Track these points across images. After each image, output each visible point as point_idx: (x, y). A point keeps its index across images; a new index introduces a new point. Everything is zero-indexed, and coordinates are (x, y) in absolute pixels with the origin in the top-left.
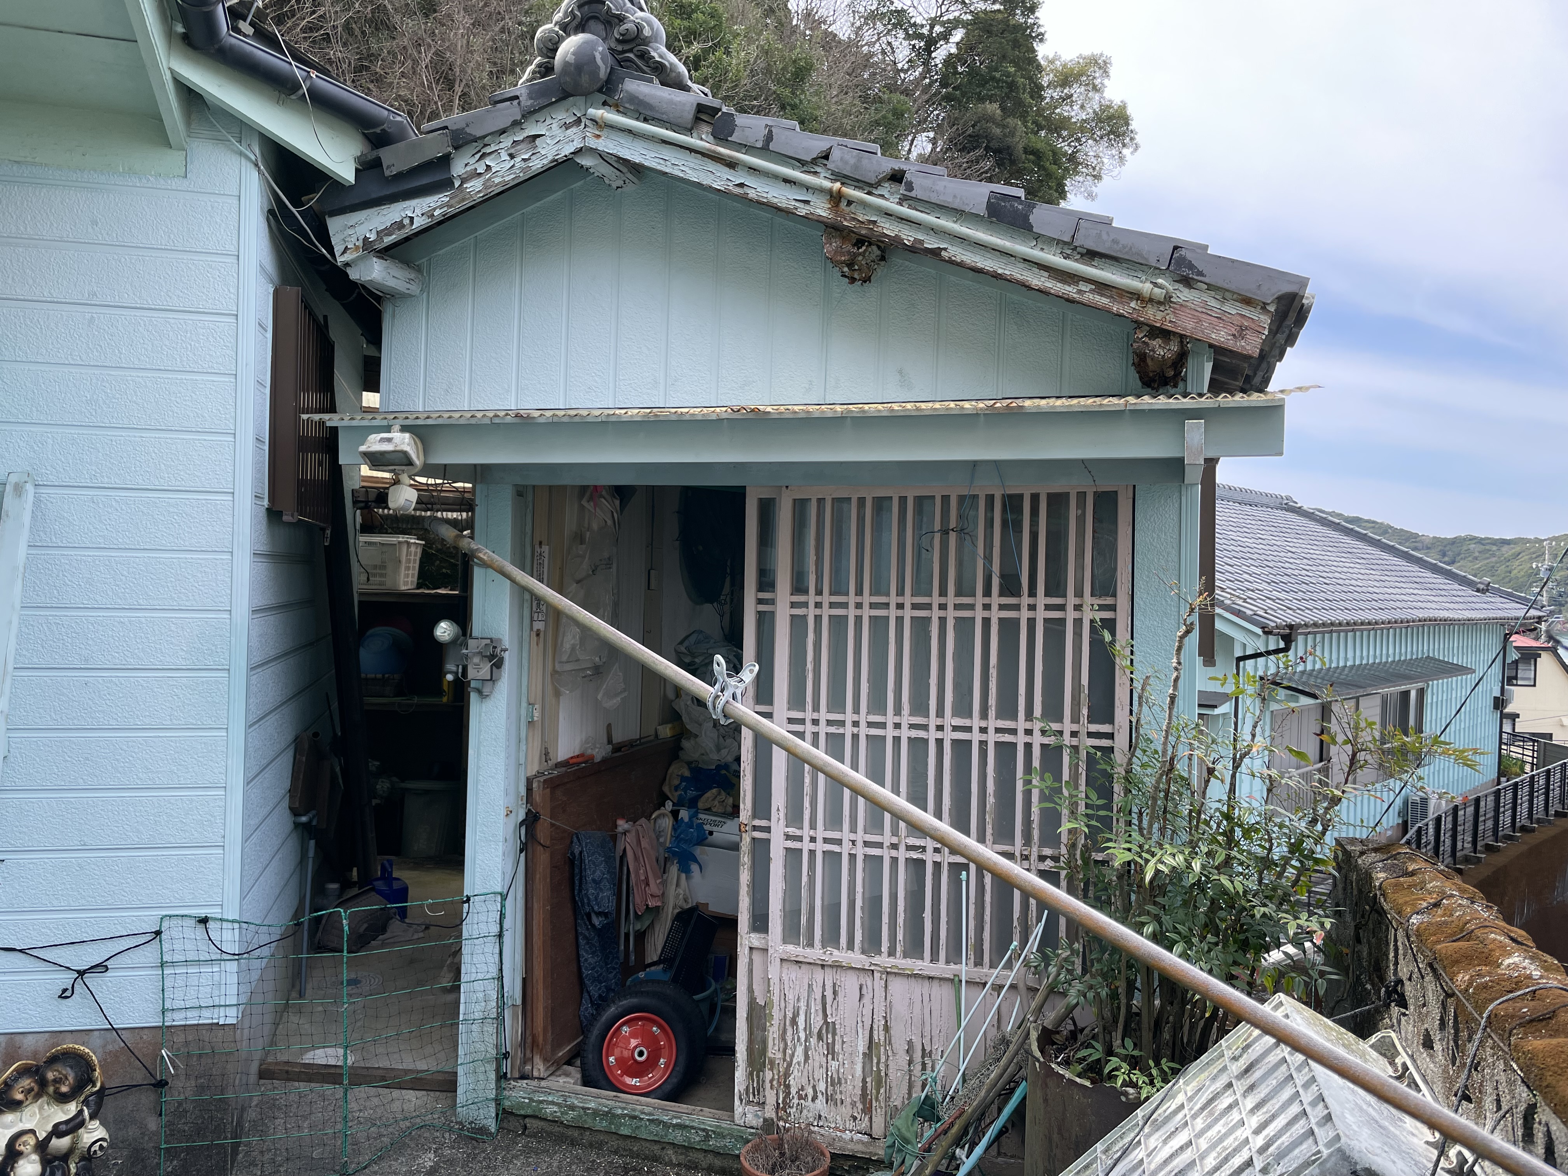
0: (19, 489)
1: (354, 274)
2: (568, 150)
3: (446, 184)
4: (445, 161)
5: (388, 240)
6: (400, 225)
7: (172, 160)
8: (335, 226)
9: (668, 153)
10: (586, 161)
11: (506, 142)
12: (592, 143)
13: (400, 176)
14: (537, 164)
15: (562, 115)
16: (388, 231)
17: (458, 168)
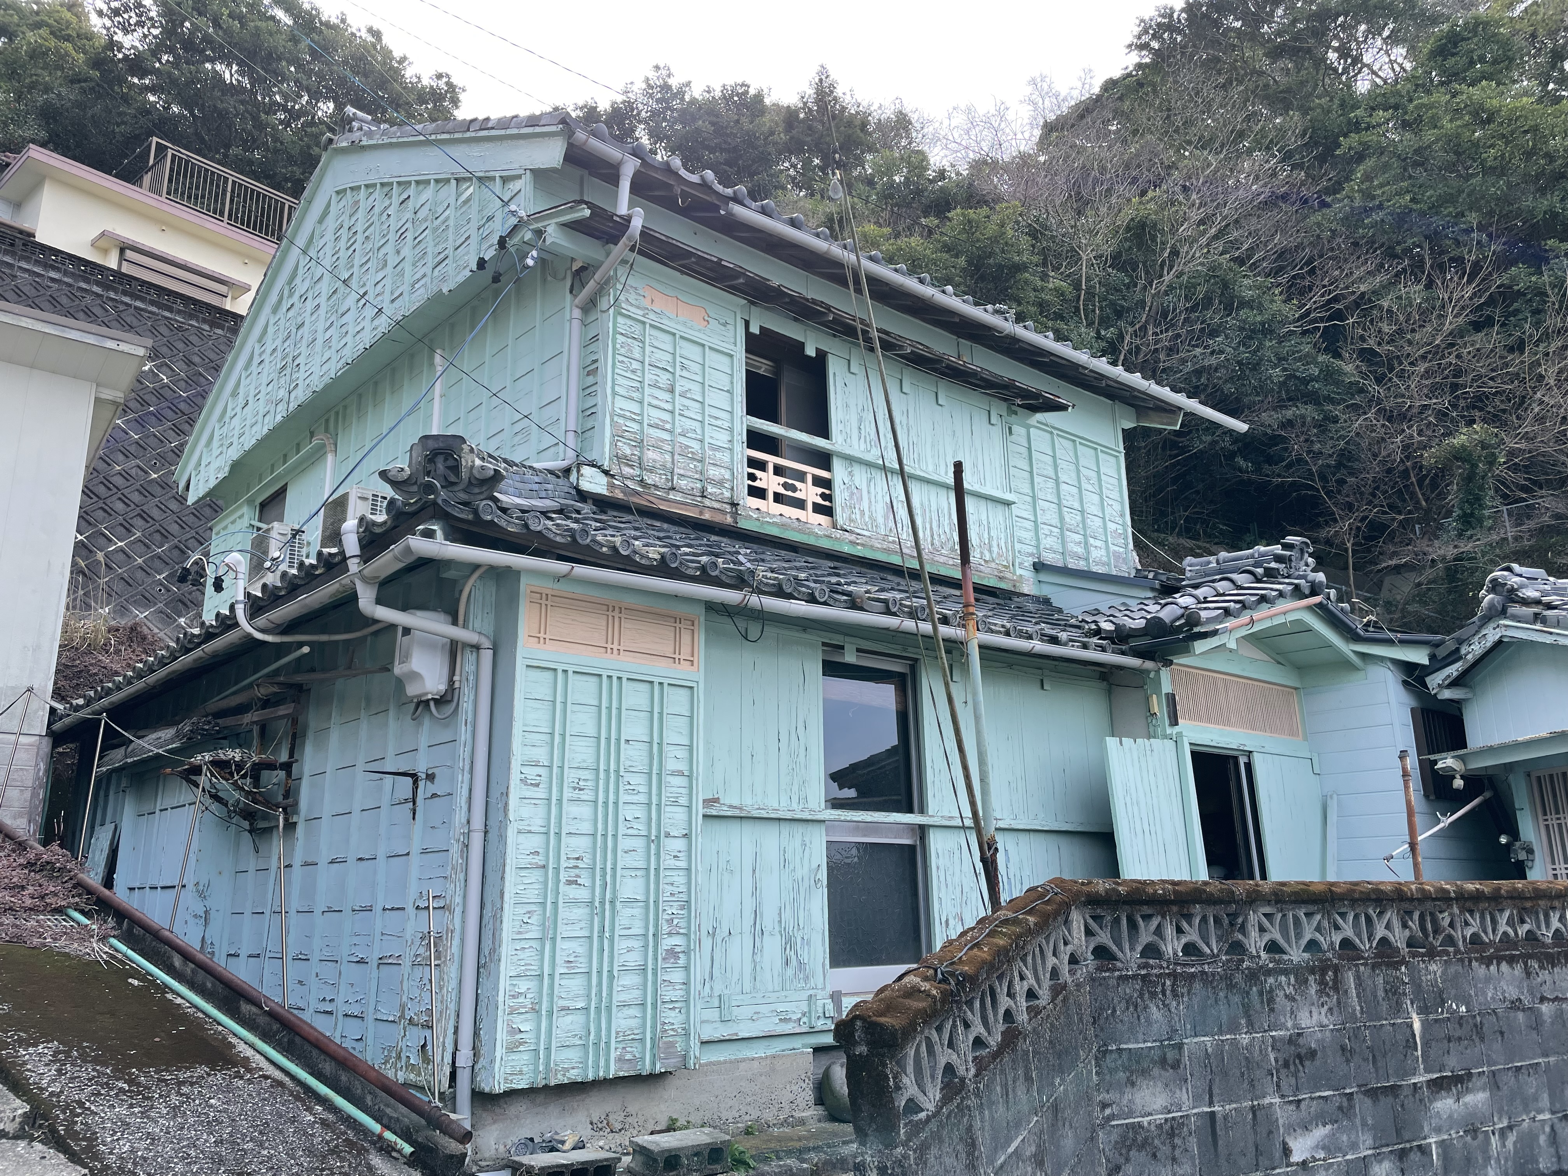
0: (1331, 797)
1: (1439, 697)
2: (1497, 637)
3: (1460, 658)
4: (1458, 650)
5: (1447, 682)
6: (1449, 676)
7: (1361, 674)
8: (1428, 680)
9: (1529, 633)
10: (1505, 640)
11: (1476, 638)
12: (1505, 633)
13: (1444, 658)
14: (1489, 645)
15: (1492, 625)
16: (1445, 679)
17: (1463, 651)
